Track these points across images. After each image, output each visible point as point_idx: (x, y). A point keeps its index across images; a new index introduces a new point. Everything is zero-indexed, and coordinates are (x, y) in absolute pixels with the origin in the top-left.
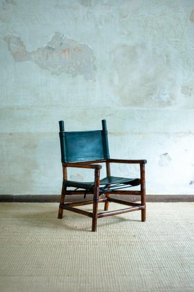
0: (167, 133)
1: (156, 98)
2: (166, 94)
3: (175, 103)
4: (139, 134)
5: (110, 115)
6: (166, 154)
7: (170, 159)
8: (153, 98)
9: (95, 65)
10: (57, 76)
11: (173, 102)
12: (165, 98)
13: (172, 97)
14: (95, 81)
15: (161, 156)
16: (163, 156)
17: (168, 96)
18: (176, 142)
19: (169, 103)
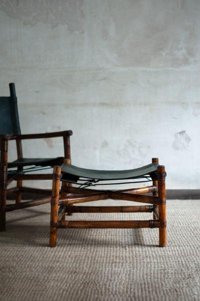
0: (183, 103)
1: (168, 54)
2: (181, 49)
3: (195, 61)
4: (146, 104)
5: (104, 79)
6: (182, 133)
7: (188, 139)
8: (164, 54)
9: (82, 11)
10: (32, 26)
11: (191, 59)
12: (180, 54)
13: (191, 53)
14: (83, 32)
15: (175, 135)
16: (179, 134)
17: (184, 51)
18: (196, 115)
19: (186, 61)
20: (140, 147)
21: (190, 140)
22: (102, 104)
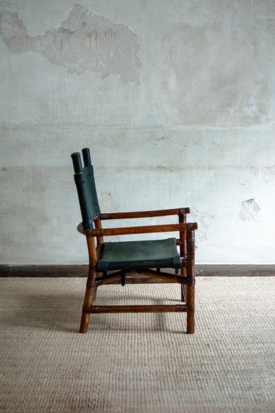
0: (253, 167)
1: (236, 111)
2: (252, 105)
4: (210, 168)
5: (163, 138)
6: (251, 201)
7: (257, 208)
8: (232, 111)
9: (138, 59)
10: (78, 75)
11: (263, 118)
12: (251, 111)
13: (262, 110)
14: (139, 84)
15: (243, 204)
16: (246, 203)
17: (255, 108)
18: (267, 182)
19: (257, 120)
20: (202, 217)
21: (259, 209)
22: (160, 167)
